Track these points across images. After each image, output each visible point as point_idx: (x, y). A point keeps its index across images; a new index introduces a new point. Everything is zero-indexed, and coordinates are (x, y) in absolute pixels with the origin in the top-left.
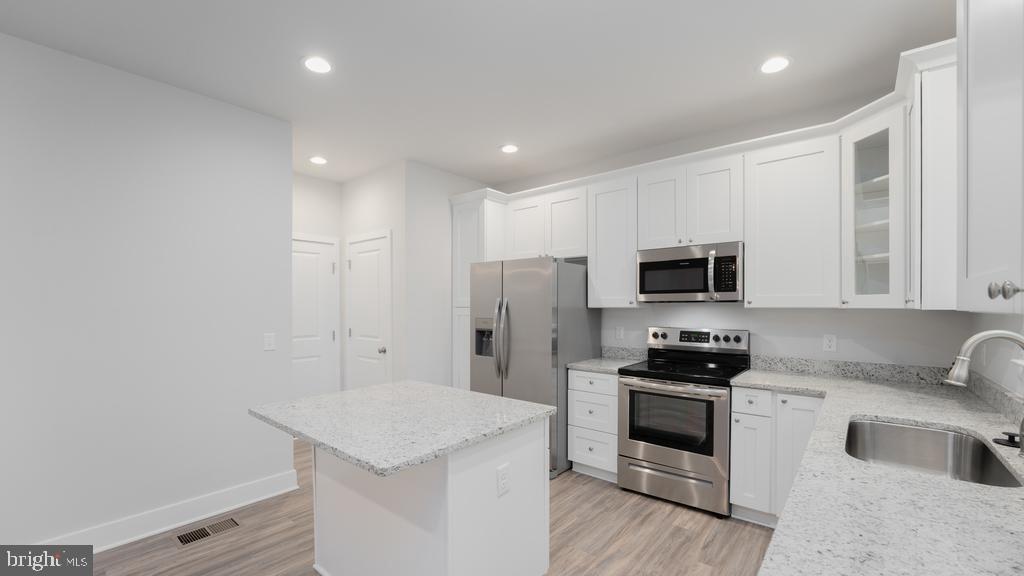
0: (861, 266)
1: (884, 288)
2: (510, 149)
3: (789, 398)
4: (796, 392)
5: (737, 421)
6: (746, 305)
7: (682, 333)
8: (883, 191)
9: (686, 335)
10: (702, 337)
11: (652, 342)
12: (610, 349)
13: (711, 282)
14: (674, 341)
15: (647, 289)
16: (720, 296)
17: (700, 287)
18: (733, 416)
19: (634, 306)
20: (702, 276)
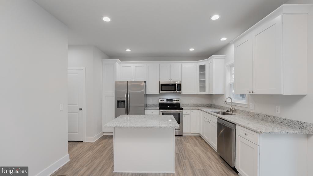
0: (200, 87)
1: (205, 91)
2: (128, 50)
3: (192, 110)
4: (194, 109)
5: (184, 116)
6: (182, 93)
7: (167, 100)
8: (204, 74)
9: (168, 100)
10: (171, 100)
11: (160, 102)
12: (149, 104)
13: (177, 89)
14: (165, 102)
15: (162, 90)
16: (178, 92)
17: (174, 90)
18: (183, 115)
19: (159, 93)
20: (174, 87)
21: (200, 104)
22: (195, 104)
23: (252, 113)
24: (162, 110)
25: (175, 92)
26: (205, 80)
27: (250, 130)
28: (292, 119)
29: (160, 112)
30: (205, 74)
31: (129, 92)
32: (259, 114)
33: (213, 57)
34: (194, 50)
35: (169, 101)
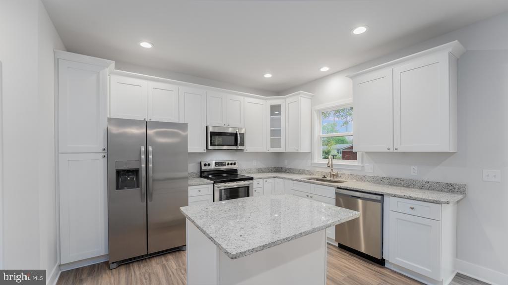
0: (272, 140)
3: (267, 180)
4: (269, 178)
6: (245, 151)
7: (216, 163)
11: (203, 168)
13: (239, 142)
14: (214, 167)
15: (212, 144)
16: (240, 148)
17: (233, 144)
18: (254, 190)
19: (205, 151)
20: (234, 140)
21: (265, 168)
22: (259, 169)
23: (368, 176)
24: (219, 185)
25: (234, 148)
26: (280, 130)
27: (416, 200)
28: (438, 181)
29: (216, 188)
30: (281, 119)
31: (150, 149)
32: (383, 178)
33: (299, 94)
34: (272, 77)
35: (219, 166)
